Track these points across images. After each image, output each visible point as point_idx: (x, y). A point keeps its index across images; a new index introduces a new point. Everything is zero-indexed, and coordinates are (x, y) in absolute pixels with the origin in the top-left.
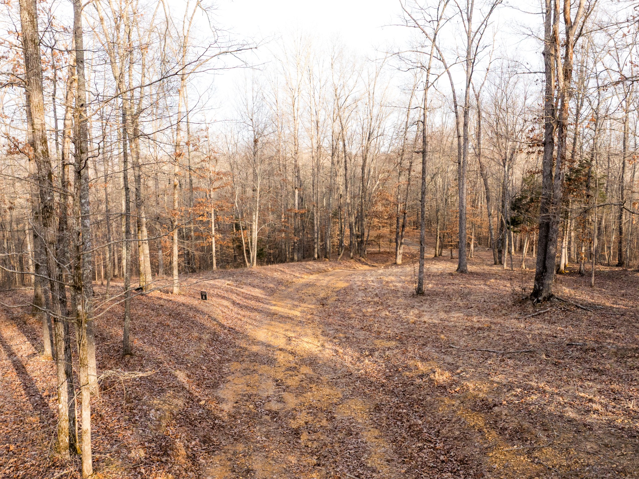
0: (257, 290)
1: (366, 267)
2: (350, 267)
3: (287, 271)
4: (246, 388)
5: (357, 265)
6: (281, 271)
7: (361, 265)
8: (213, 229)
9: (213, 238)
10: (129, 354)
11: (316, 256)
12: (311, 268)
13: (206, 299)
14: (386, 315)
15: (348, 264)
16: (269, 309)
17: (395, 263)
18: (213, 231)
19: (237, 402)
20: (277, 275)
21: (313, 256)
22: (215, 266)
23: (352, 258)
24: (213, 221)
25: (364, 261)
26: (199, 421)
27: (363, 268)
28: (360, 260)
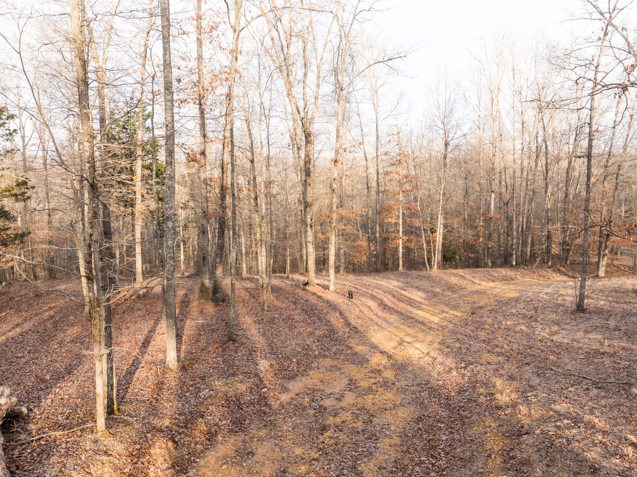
0: (420, 293)
1: (564, 278)
2: (544, 277)
3: (467, 276)
4: (318, 383)
5: (554, 275)
6: (461, 276)
7: (558, 275)
8: (401, 230)
9: (401, 240)
10: (232, 340)
11: (514, 263)
12: (496, 275)
13: (352, 298)
14: (521, 329)
15: (544, 273)
16: (412, 313)
17: (597, 276)
18: (401, 234)
19: (298, 394)
20: (454, 280)
21: (511, 262)
22: (401, 268)
23: (550, 268)
24: (401, 223)
25: (565, 271)
26: (247, 405)
27: (558, 277)
28: (559, 270)
